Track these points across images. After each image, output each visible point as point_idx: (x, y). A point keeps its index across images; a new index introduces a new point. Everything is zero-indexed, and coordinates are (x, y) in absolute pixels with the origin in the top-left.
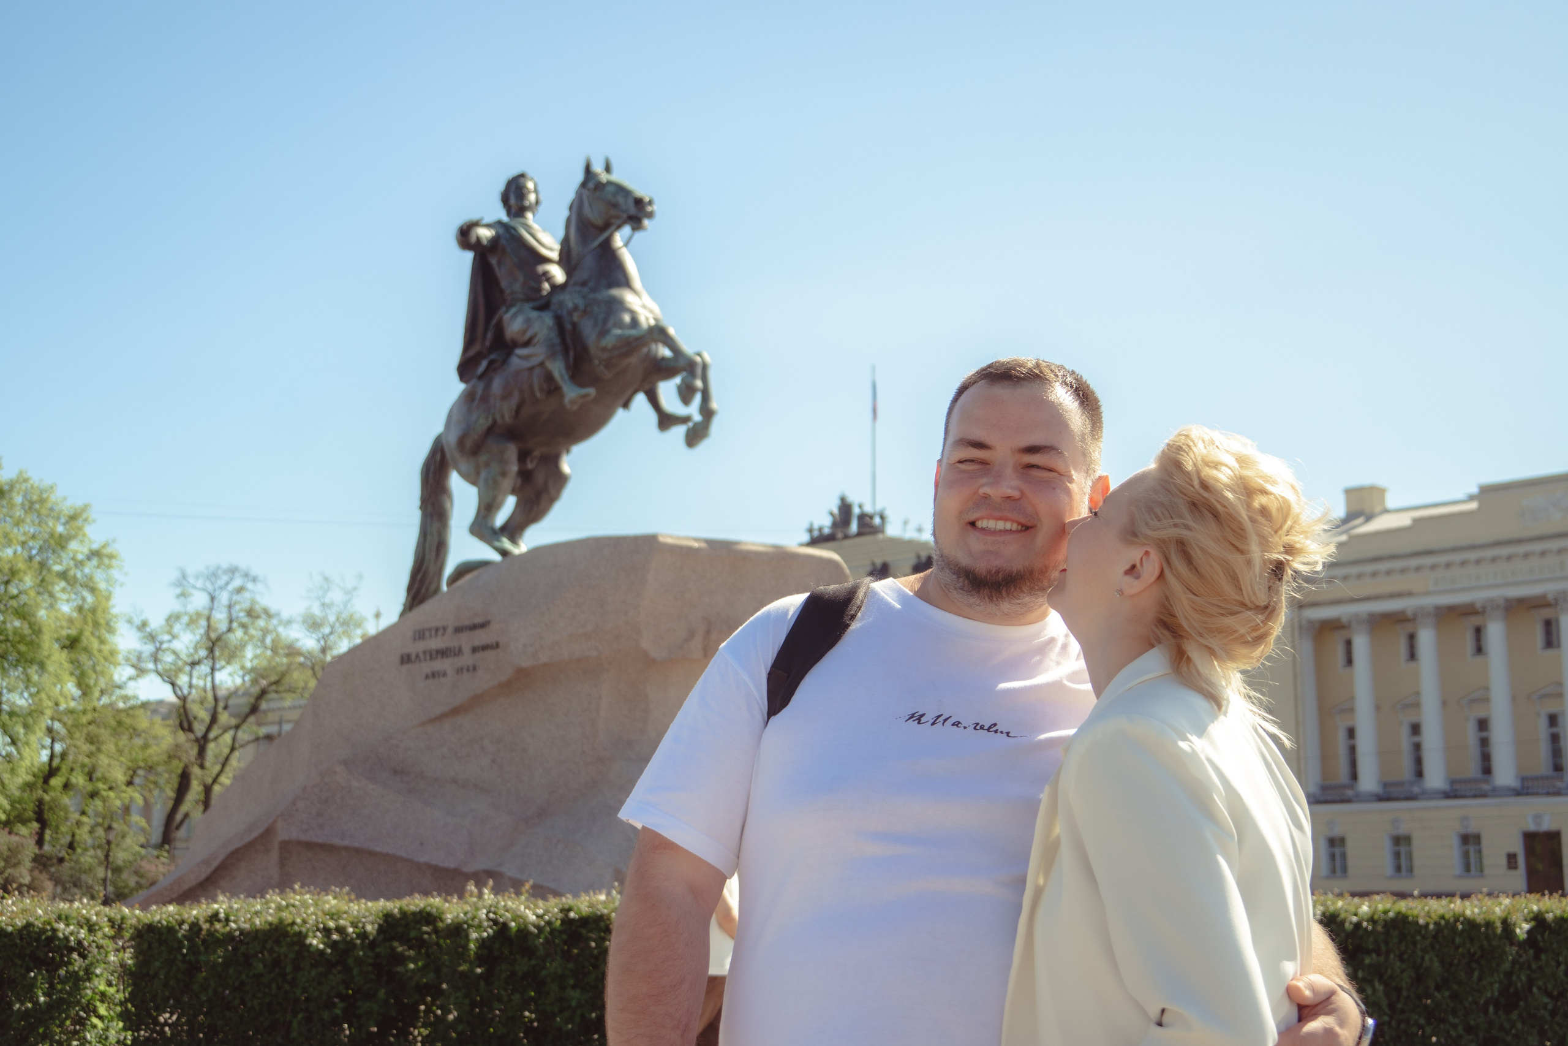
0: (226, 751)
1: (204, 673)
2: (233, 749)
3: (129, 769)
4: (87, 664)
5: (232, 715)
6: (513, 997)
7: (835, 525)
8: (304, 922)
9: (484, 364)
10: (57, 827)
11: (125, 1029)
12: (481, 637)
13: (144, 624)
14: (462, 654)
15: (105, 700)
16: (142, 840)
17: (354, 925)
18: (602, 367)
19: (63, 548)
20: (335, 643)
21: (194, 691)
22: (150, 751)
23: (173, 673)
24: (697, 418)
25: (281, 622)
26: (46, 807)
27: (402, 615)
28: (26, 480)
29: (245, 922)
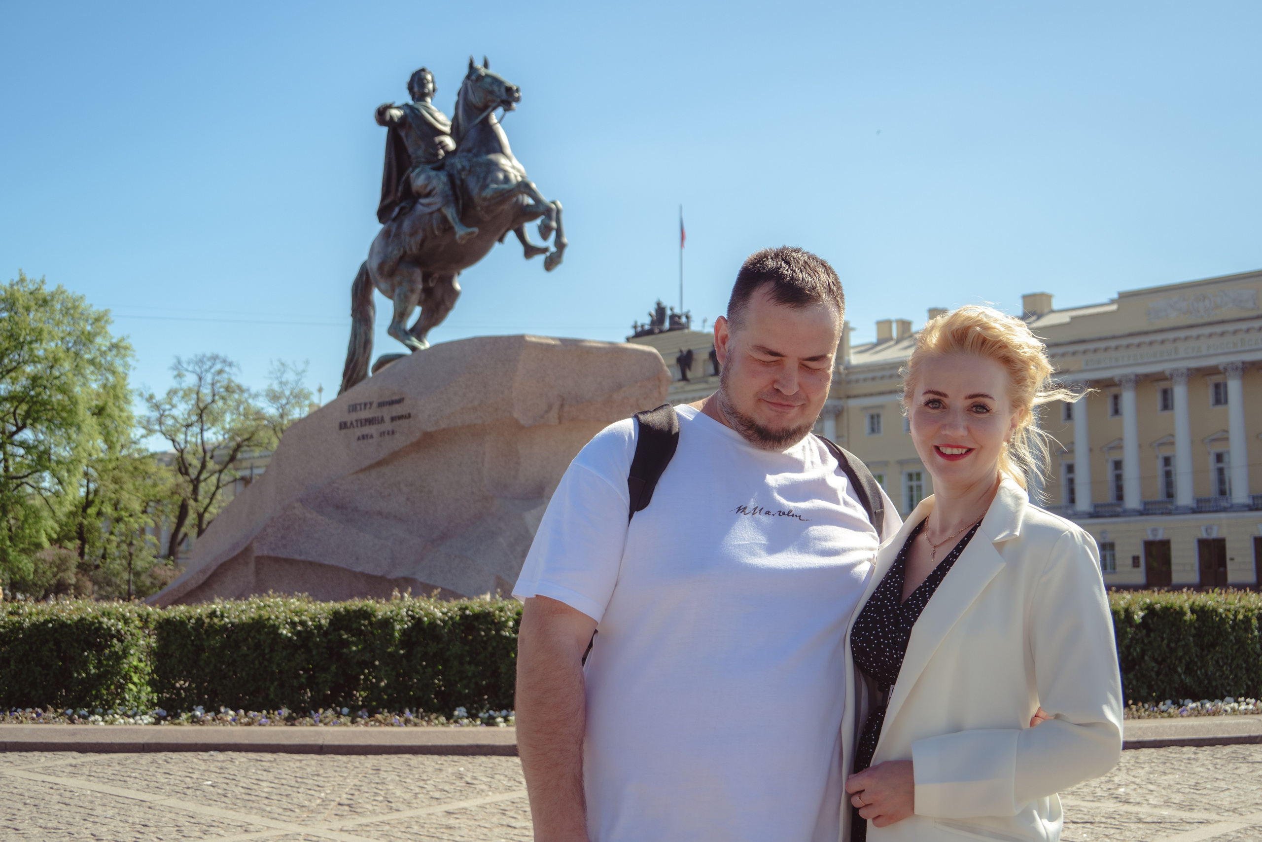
0: (213, 489)
1: (195, 432)
2: (218, 488)
3: (143, 501)
4: (111, 426)
5: (216, 463)
6: (426, 670)
7: (653, 323)
8: (277, 617)
10: (93, 543)
11: (152, 692)
12: (398, 410)
13: (151, 397)
14: (384, 422)
15: (125, 452)
16: (154, 552)
17: (312, 619)
18: (483, 212)
19: (91, 342)
20: (290, 411)
21: (188, 445)
22: (158, 489)
23: (173, 433)
24: (553, 249)
25: (250, 395)
26: (85, 529)
27: (340, 393)
28: (63, 293)
29: (235, 618)
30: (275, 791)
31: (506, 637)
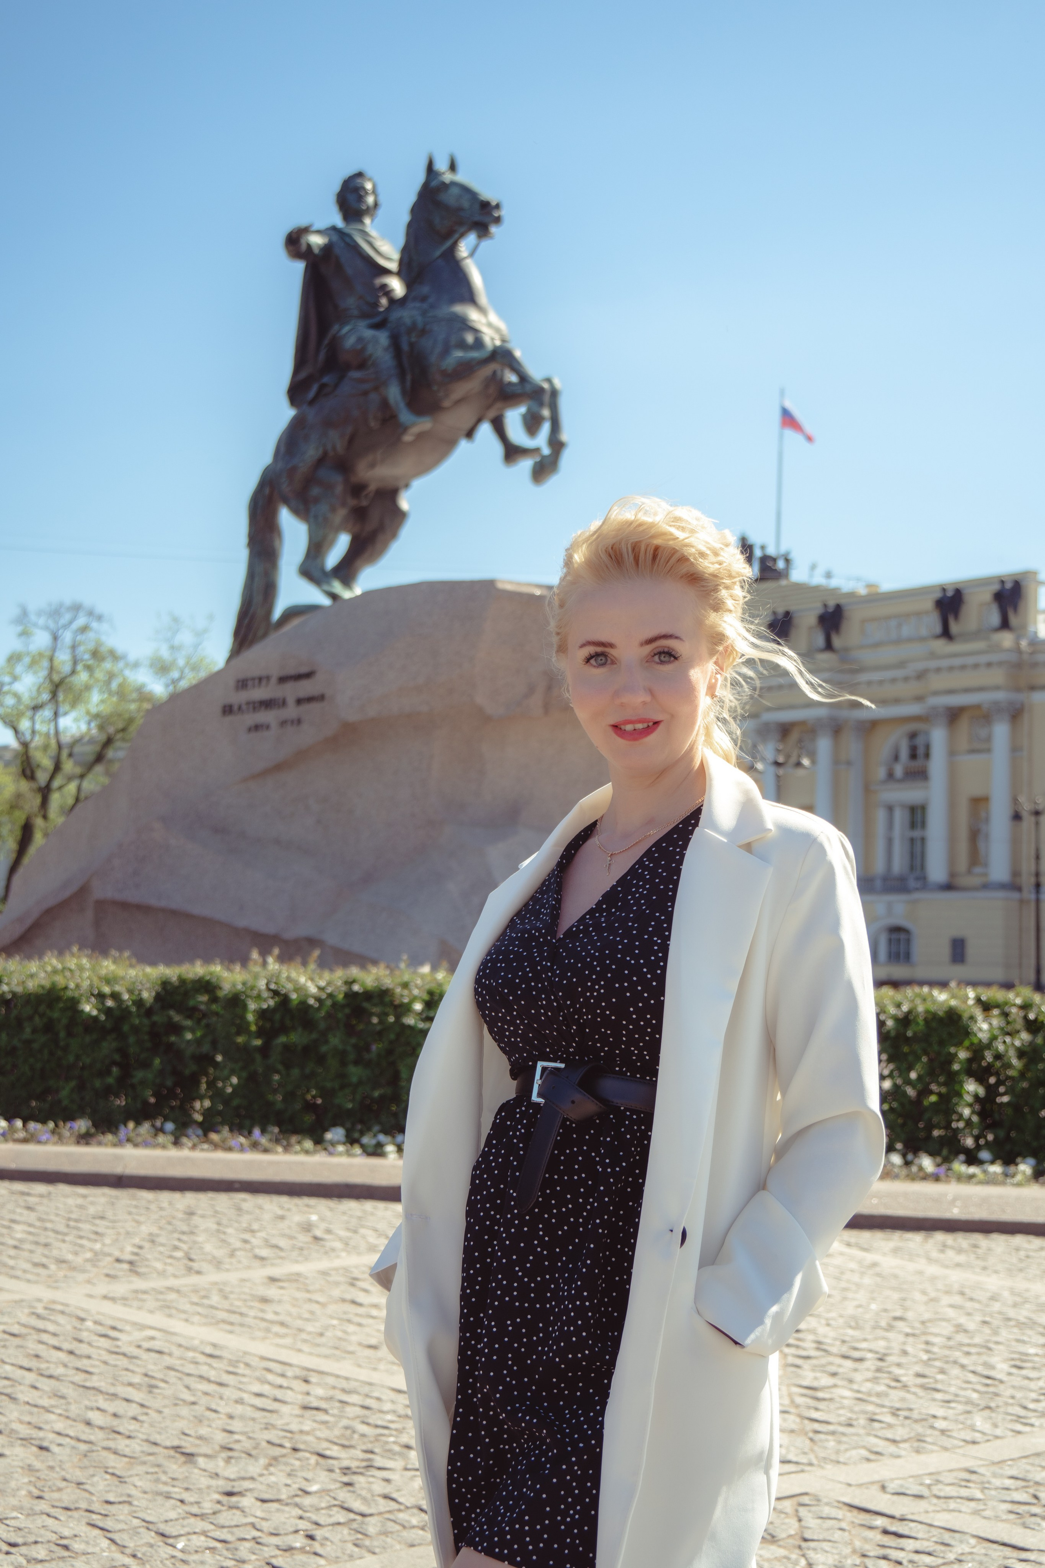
0: (71, 801)
1: (46, 718)
2: (78, 800)
5: (76, 763)
8: (78, 986)
9: (315, 388)
12: (306, 688)
14: (287, 705)
17: (130, 992)
18: (442, 393)
21: (37, 738)
23: (15, 718)
24: (546, 451)
25: (127, 665)
27: (229, 660)
29: (18, 985)
30: (31, 1238)
31: (410, 1027)
